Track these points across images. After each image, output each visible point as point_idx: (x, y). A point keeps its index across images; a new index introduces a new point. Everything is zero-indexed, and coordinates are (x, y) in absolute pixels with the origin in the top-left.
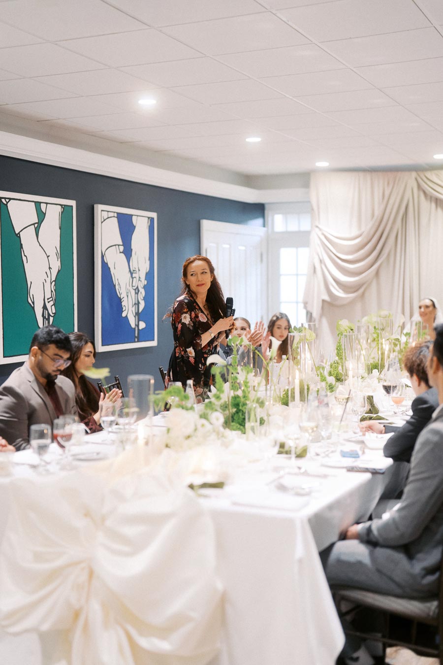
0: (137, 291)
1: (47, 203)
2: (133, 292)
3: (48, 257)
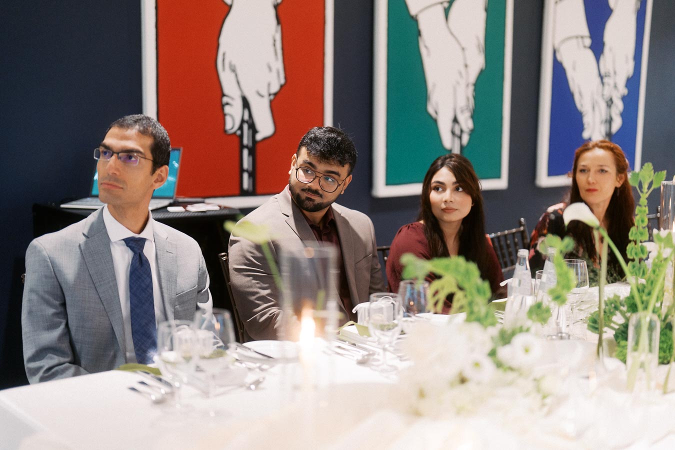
0: (610, 103)
2: (603, 105)
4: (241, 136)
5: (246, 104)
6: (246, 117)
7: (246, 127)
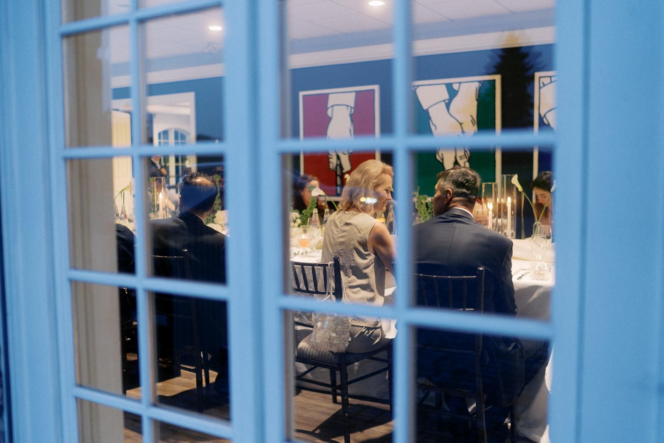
1: (460, 83)
3: (461, 124)
4: (336, 171)
5: (338, 158)
6: (339, 163)
7: (338, 167)
